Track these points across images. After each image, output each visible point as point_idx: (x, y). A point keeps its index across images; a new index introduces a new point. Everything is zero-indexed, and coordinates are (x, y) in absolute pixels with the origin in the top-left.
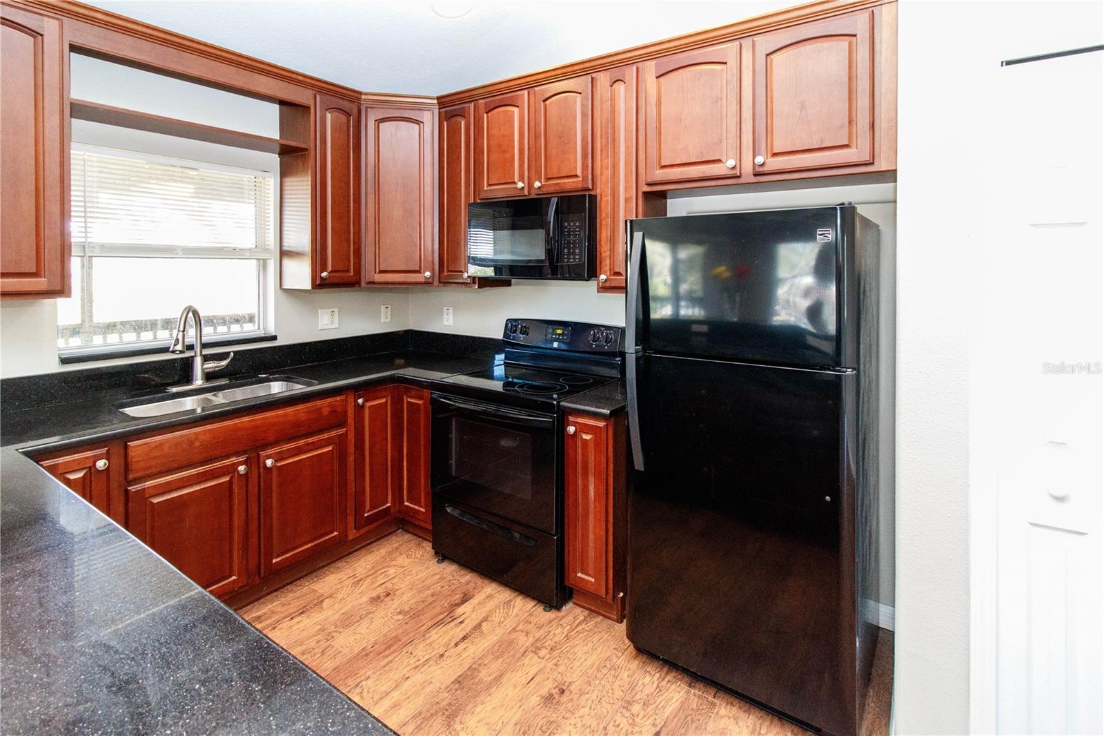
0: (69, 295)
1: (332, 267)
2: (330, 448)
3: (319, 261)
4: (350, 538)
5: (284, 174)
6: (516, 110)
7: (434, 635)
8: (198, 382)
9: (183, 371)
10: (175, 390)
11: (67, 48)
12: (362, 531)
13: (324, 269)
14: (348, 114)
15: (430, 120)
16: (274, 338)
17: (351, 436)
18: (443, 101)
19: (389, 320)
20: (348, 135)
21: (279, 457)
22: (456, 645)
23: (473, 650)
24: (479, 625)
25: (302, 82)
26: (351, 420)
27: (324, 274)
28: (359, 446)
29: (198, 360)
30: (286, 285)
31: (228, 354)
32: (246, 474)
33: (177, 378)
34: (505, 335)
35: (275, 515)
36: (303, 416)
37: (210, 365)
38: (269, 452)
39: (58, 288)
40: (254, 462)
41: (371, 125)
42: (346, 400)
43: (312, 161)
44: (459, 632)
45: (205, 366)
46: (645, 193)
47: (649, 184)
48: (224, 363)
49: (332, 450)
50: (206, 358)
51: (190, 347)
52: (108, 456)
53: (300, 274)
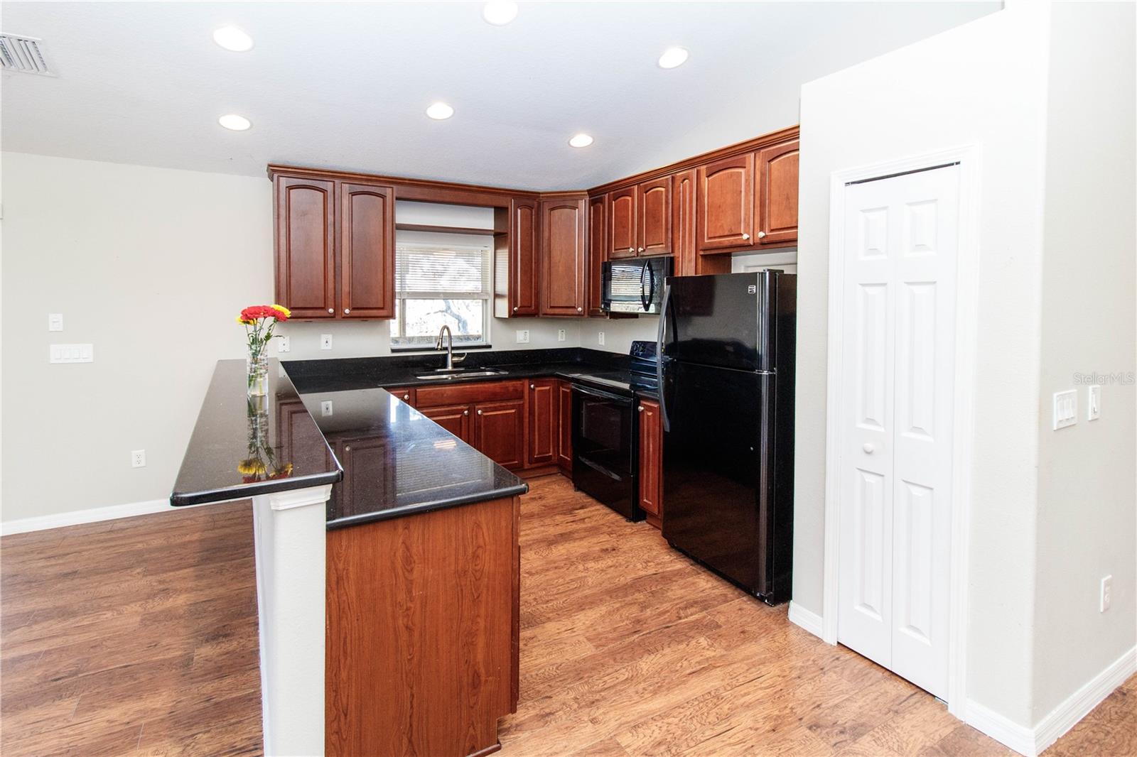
0: (395, 318)
1: (521, 303)
2: (513, 411)
3: (512, 301)
4: (526, 468)
5: (496, 249)
6: (630, 198)
7: (557, 517)
8: (450, 368)
9: (442, 361)
10: (439, 370)
11: (394, 199)
12: (534, 466)
13: (515, 306)
14: (531, 208)
15: (583, 205)
16: (490, 347)
17: (527, 406)
18: (592, 192)
19: (564, 339)
20: (532, 221)
21: (485, 410)
22: (567, 523)
23: (575, 526)
24: (584, 519)
25: (503, 194)
26: (526, 397)
27: (516, 309)
28: (531, 413)
29: (450, 355)
30: (497, 316)
31: (464, 354)
32: (468, 416)
33: (440, 365)
34: (632, 352)
35: (482, 441)
36: (498, 390)
37: (456, 359)
38: (480, 407)
39: (391, 314)
40: (472, 411)
41: (546, 212)
42: (523, 384)
43: (509, 241)
44: (571, 519)
45: (453, 359)
46: (702, 256)
47: (704, 250)
48: (462, 359)
49: (515, 412)
50: (454, 355)
51: (446, 349)
52: (409, 394)
53: (503, 308)
